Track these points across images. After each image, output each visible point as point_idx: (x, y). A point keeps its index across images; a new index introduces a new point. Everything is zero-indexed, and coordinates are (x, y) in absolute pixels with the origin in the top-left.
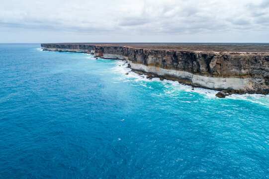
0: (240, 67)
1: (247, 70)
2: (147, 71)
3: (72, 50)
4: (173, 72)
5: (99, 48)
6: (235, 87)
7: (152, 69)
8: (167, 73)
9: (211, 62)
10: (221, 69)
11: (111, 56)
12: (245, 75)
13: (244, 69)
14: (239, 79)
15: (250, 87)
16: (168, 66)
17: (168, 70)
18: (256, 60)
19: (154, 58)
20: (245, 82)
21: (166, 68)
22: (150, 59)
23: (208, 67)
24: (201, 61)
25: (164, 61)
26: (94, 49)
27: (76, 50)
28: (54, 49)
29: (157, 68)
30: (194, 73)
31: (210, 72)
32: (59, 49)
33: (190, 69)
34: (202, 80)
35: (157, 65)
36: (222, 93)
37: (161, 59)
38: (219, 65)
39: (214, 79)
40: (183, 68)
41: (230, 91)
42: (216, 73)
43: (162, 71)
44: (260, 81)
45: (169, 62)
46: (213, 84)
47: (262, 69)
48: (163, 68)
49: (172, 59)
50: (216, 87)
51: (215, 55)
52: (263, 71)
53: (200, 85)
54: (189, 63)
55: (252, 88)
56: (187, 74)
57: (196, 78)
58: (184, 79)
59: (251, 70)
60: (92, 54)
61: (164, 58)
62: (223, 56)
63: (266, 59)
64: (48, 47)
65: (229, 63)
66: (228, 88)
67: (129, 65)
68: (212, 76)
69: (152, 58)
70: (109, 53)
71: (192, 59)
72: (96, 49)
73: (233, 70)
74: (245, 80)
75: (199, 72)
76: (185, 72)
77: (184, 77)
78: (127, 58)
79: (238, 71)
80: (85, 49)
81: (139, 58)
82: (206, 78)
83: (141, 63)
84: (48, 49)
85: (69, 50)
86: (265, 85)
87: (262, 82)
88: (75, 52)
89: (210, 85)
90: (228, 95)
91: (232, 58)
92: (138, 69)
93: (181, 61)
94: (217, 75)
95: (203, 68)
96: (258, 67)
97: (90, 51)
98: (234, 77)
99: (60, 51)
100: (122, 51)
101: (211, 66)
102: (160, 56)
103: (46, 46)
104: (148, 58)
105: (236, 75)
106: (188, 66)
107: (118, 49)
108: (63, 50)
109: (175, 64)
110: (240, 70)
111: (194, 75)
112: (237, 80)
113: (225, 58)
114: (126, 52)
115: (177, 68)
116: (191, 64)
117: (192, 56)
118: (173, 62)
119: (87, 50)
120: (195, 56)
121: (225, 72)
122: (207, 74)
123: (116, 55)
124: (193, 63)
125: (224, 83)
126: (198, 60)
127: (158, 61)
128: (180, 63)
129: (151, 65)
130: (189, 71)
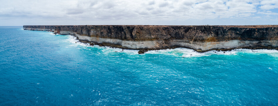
0: (150, 34)
1: (154, 36)
2: (90, 41)
3: (40, 29)
4: (108, 40)
5: (57, 27)
6: (149, 47)
7: (94, 39)
8: (104, 41)
9: (133, 32)
10: (139, 36)
11: (65, 32)
12: (154, 39)
13: (153, 35)
14: (151, 42)
15: (158, 46)
16: (105, 36)
17: (105, 39)
18: (158, 30)
19: (95, 31)
20: (154, 43)
21: (103, 38)
22: (92, 32)
23: (131, 35)
24: (126, 31)
25: (102, 33)
26: (54, 29)
27: (43, 29)
28: (30, 29)
29: (97, 38)
30: (122, 39)
31: (133, 38)
32: (33, 29)
33: (120, 37)
34: (129, 44)
35: (97, 36)
36: (142, 51)
37: (99, 32)
38: (138, 33)
39: (136, 43)
40: (115, 37)
41: (147, 49)
42: (136, 38)
43: (101, 40)
44: (162, 42)
45: (105, 34)
46: (135, 46)
47: (162, 35)
48: (101, 38)
49: (107, 31)
50: (138, 48)
51: (135, 27)
52: (163, 36)
53: (127, 47)
54: (118, 33)
55: (159, 47)
56: (118, 41)
57: (124, 43)
58: (116, 44)
59: (156, 35)
60: (53, 31)
61: (102, 31)
62: (140, 27)
63: (163, 29)
64: (27, 28)
65: (144, 32)
66: (145, 48)
67: (77, 37)
68: (135, 41)
69: (94, 31)
70: (64, 30)
71: (120, 30)
72: (56, 28)
73: (147, 36)
74: (154, 42)
75: (126, 39)
76: (117, 40)
77: (116, 43)
78: (75, 33)
79: (150, 37)
80: (49, 28)
81: (84, 32)
82: (131, 42)
83: (86, 35)
84: (27, 29)
85: (39, 29)
86: (165, 44)
87: (163, 43)
88: (42, 31)
89: (134, 47)
90: (145, 52)
91: (145, 29)
92: (84, 39)
93: (113, 32)
94: (138, 40)
95: (128, 36)
96: (160, 34)
97: (52, 30)
98: (148, 41)
99: (34, 30)
100: (72, 29)
101: (133, 34)
102: (99, 30)
103: (26, 27)
104: (90, 31)
105: (149, 39)
106: (118, 35)
107: (70, 28)
108: (35, 29)
109: (110, 34)
110: (151, 36)
111: (123, 41)
112: (150, 42)
113: (141, 29)
114: (76, 29)
115: (111, 38)
116: (120, 34)
117: (120, 28)
118: (108, 33)
119: (49, 29)
120: (122, 28)
121: (142, 38)
122: (131, 40)
123: (68, 32)
124: (121, 33)
125: (143, 45)
126: (125, 30)
127: (97, 33)
128: (113, 33)
129: (93, 36)
130: (119, 39)
